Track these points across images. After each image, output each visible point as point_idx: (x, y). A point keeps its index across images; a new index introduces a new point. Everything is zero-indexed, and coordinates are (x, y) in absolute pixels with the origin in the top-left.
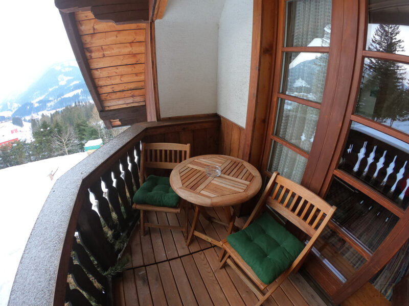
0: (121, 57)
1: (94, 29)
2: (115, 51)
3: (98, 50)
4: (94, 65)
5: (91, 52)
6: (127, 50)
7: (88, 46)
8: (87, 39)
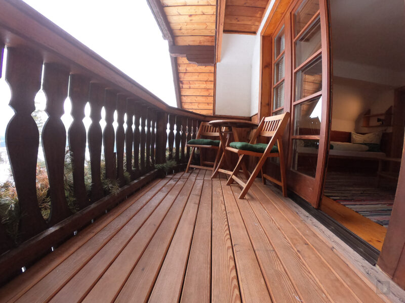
0: (200, 90)
1: (186, 70)
2: (197, 85)
3: (187, 84)
4: (183, 93)
5: (183, 84)
6: (203, 86)
7: (182, 80)
8: (182, 75)
